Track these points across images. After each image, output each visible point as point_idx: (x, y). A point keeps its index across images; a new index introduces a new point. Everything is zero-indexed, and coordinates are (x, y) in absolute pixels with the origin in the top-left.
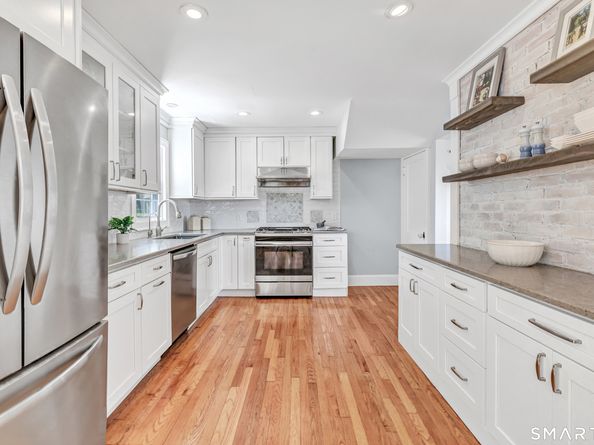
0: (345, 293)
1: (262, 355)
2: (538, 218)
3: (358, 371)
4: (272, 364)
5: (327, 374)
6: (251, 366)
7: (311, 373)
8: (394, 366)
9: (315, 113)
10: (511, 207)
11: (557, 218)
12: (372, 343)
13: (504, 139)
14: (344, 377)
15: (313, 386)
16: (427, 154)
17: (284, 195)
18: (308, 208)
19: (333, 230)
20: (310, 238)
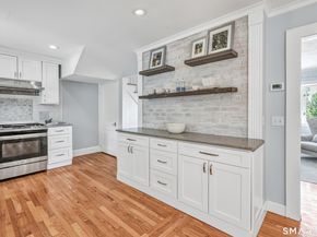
0: (70, 163)
1: (34, 221)
2: (180, 115)
3: (108, 202)
4: (48, 223)
5: (92, 212)
6: (30, 233)
7: (81, 216)
8: (123, 191)
9: (53, 47)
10: (170, 110)
11: (188, 115)
12: (105, 184)
13: (167, 83)
14: (103, 208)
15: (88, 222)
16: (117, 84)
17: (15, 100)
18: (36, 110)
19: (61, 124)
20: (45, 131)
